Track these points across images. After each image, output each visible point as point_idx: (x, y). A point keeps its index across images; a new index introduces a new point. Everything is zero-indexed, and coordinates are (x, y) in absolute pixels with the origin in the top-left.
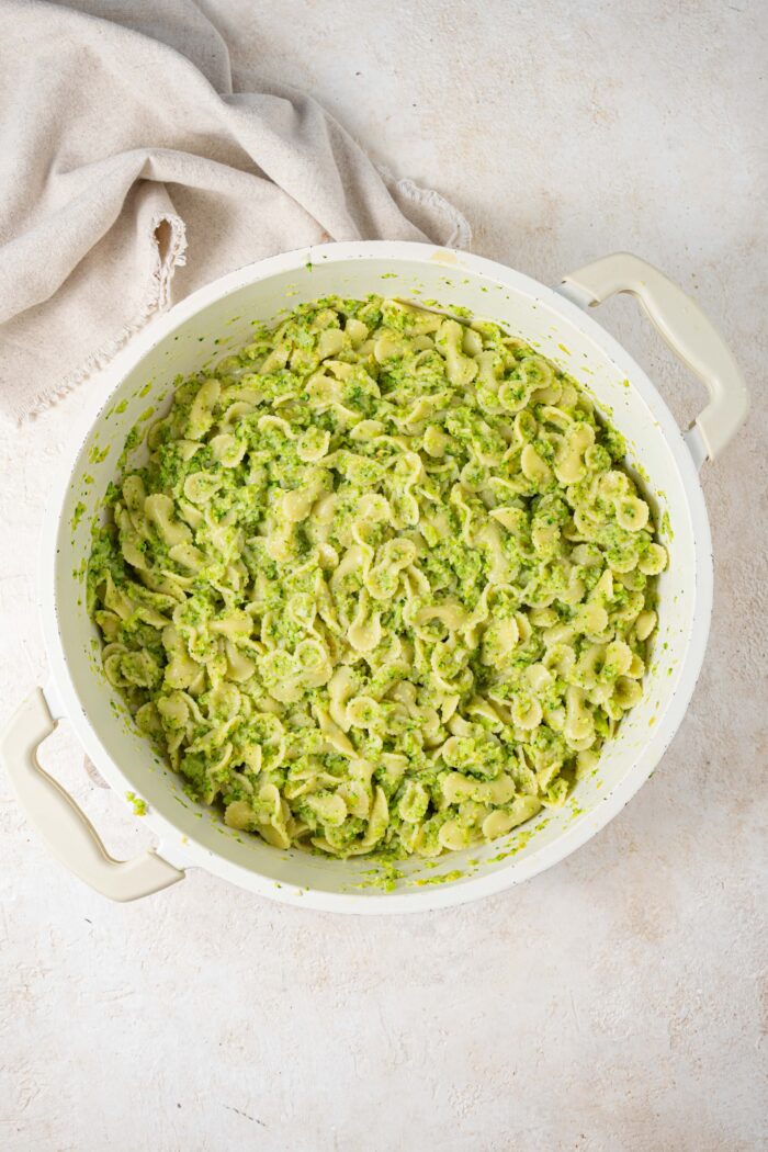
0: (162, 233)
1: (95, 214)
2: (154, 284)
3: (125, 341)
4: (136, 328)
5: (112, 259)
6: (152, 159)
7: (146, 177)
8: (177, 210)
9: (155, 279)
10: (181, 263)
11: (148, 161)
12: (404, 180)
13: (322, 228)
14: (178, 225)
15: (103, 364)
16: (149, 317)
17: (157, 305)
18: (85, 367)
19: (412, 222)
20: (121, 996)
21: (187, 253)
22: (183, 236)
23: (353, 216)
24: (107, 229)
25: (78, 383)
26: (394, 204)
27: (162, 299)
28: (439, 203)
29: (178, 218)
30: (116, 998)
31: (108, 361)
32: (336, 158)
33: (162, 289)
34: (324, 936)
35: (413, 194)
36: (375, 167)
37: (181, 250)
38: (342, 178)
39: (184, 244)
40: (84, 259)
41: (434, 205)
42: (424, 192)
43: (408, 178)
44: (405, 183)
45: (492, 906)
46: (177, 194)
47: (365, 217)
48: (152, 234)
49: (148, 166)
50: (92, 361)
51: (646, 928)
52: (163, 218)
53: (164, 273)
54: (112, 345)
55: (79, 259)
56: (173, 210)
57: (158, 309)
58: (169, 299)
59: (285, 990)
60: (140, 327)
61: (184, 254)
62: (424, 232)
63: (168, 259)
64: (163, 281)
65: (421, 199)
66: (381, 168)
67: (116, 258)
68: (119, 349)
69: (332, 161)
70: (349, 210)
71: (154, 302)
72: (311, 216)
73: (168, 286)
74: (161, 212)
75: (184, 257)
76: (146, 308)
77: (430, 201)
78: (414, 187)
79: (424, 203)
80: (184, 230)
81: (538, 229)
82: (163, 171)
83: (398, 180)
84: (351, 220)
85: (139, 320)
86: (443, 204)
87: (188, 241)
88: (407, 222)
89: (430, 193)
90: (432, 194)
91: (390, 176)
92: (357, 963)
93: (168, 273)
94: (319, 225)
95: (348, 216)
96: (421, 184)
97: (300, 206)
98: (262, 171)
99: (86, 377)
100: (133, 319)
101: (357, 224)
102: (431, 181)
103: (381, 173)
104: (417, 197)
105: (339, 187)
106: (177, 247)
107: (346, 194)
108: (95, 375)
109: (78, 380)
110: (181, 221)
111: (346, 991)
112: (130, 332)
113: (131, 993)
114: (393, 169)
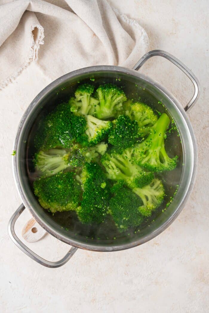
0: (35, 32)
1: (10, 24)
2: (31, 51)
3: (21, 72)
4: (24, 67)
5: (16, 41)
6: (31, 3)
7: (28, 10)
8: (40, 23)
9: (32, 49)
10: (42, 43)
11: (30, 4)
12: (123, 15)
13: (93, 32)
14: (41, 29)
15: (12, 80)
16: (29, 63)
17: (32, 58)
18: (6, 82)
19: (125, 30)
20: (22, 308)
21: (44, 40)
22: (43, 33)
23: (105, 28)
24: (14, 30)
25: (4, 88)
26: (120, 24)
27: (34, 56)
28: (136, 24)
29: (41, 27)
30: (20, 309)
31: (15, 79)
32: (99, 5)
33: (35, 53)
34: (94, 284)
35: (126, 21)
36: (113, 9)
37: (42, 39)
38: (101, 13)
39: (43, 36)
40: (6, 40)
41: (134, 25)
42: (131, 20)
43: (124, 14)
44: (124, 16)
45: (153, 274)
46: (40, 17)
47: (109, 28)
48: (31, 32)
49: (30, 5)
50: (9, 79)
51: (204, 280)
52: (36, 26)
53: (35, 47)
54: (16, 73)
55: (4, 41)
56: (39, 23)
57: (32, 61)
58: (37, 57)
59: (80, 304)
60: (26, 66)
61: (43, 40)
62: (130, 35)
63: (37, 42)
64: (35, 50)
65: (129, 22)
66: (114, 10)
67: (16, 40)
68: (19, 75)
69: (97, 7)
70: (103, 25)
71: (31, 58)
72: (89, 28)
73: (37, 52)
74: (35, 24)
75: (43, 41)
76: (29, 60)
77: (133, 24)
78: (126, 18)
79: (130, 24)
80: (43, 31)
81: (171, 34)
82: (35, 8)
83: (121, 15)
84: (104, 30)
85: (25, 64)
86: (137, 25)
87: (45, 35)
88: (124, 30)
89: (132, 20)
90: (133, 21)
91: (118, 13)
92: (106, 294)
93: (37, 47)
94: (92, 30)
95: (103, 28)
96: (129, 16)
97: (85, 24)
98: (72, 10)
99: (7, 85)
100: (24, 64)
101: (106, 31)
102: (133, 16)
103: (115, 12)
104: (128, 22)
105: (100, 17)
106: (40, 37)
107: (102, 20)
108: (10, 85)
109: (4, 86)
110: (42, 28)
111: (102, 304)
112: (23, 69)
113: (26, 307)
114: (119, 10)
